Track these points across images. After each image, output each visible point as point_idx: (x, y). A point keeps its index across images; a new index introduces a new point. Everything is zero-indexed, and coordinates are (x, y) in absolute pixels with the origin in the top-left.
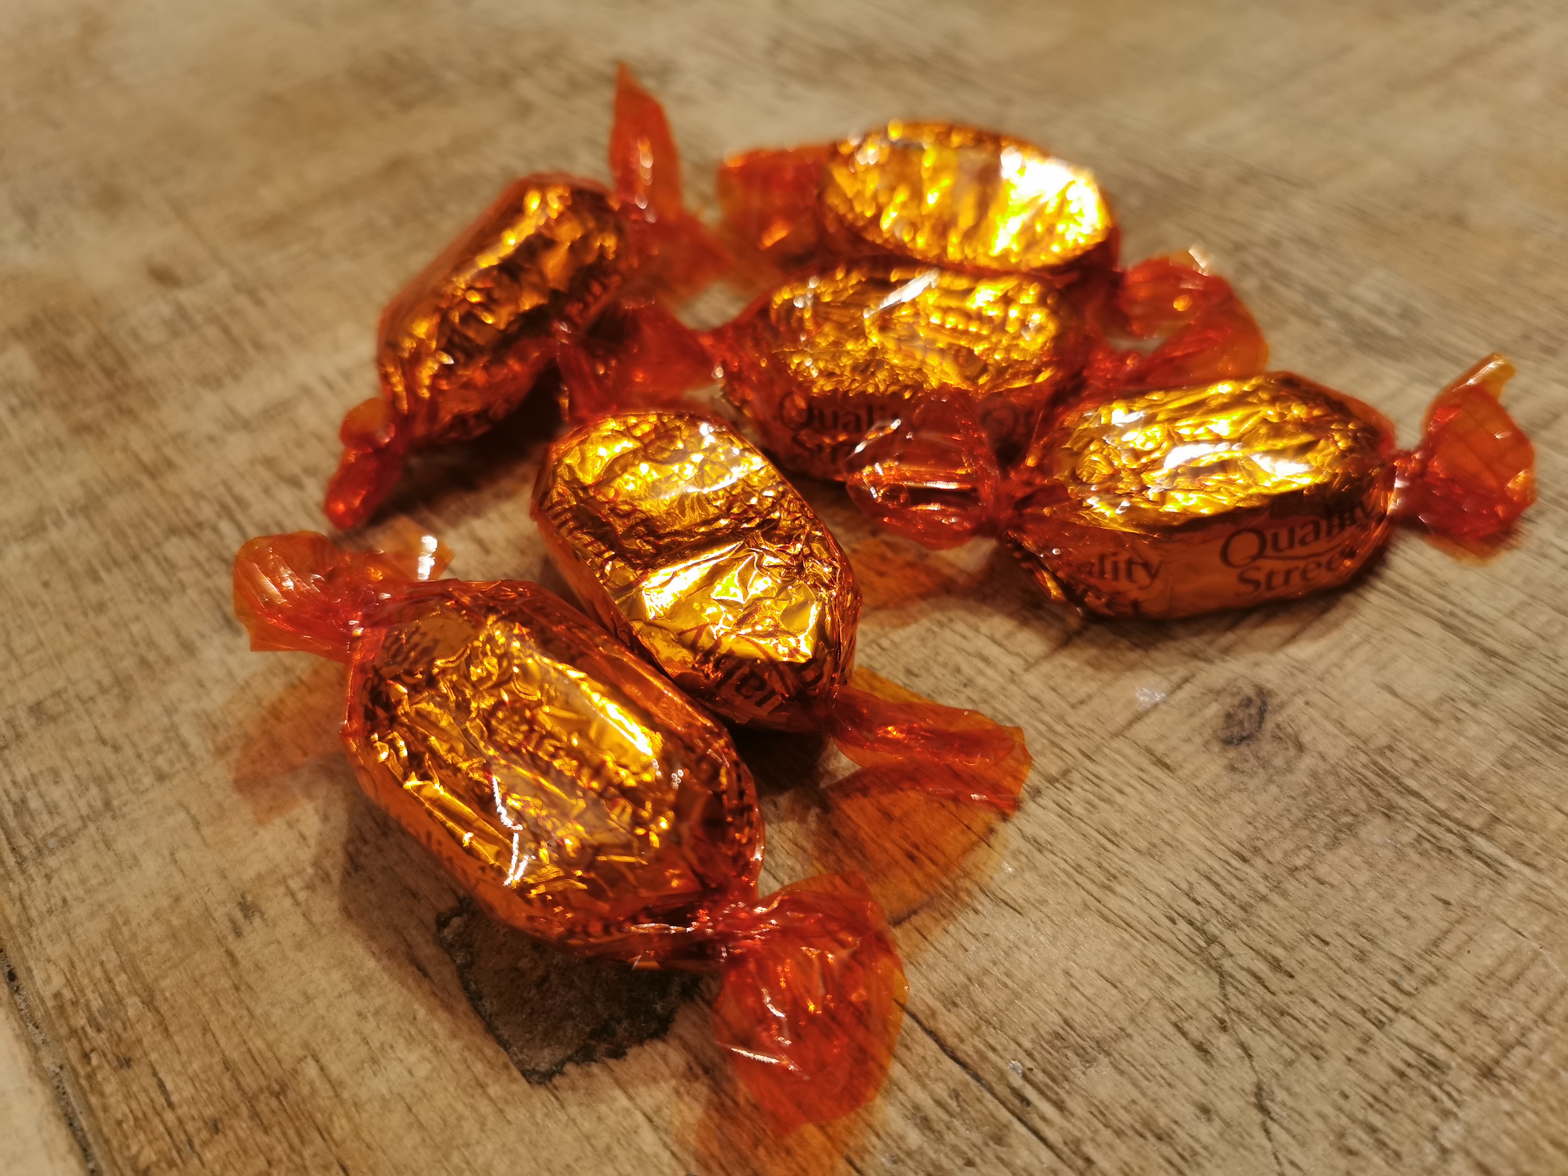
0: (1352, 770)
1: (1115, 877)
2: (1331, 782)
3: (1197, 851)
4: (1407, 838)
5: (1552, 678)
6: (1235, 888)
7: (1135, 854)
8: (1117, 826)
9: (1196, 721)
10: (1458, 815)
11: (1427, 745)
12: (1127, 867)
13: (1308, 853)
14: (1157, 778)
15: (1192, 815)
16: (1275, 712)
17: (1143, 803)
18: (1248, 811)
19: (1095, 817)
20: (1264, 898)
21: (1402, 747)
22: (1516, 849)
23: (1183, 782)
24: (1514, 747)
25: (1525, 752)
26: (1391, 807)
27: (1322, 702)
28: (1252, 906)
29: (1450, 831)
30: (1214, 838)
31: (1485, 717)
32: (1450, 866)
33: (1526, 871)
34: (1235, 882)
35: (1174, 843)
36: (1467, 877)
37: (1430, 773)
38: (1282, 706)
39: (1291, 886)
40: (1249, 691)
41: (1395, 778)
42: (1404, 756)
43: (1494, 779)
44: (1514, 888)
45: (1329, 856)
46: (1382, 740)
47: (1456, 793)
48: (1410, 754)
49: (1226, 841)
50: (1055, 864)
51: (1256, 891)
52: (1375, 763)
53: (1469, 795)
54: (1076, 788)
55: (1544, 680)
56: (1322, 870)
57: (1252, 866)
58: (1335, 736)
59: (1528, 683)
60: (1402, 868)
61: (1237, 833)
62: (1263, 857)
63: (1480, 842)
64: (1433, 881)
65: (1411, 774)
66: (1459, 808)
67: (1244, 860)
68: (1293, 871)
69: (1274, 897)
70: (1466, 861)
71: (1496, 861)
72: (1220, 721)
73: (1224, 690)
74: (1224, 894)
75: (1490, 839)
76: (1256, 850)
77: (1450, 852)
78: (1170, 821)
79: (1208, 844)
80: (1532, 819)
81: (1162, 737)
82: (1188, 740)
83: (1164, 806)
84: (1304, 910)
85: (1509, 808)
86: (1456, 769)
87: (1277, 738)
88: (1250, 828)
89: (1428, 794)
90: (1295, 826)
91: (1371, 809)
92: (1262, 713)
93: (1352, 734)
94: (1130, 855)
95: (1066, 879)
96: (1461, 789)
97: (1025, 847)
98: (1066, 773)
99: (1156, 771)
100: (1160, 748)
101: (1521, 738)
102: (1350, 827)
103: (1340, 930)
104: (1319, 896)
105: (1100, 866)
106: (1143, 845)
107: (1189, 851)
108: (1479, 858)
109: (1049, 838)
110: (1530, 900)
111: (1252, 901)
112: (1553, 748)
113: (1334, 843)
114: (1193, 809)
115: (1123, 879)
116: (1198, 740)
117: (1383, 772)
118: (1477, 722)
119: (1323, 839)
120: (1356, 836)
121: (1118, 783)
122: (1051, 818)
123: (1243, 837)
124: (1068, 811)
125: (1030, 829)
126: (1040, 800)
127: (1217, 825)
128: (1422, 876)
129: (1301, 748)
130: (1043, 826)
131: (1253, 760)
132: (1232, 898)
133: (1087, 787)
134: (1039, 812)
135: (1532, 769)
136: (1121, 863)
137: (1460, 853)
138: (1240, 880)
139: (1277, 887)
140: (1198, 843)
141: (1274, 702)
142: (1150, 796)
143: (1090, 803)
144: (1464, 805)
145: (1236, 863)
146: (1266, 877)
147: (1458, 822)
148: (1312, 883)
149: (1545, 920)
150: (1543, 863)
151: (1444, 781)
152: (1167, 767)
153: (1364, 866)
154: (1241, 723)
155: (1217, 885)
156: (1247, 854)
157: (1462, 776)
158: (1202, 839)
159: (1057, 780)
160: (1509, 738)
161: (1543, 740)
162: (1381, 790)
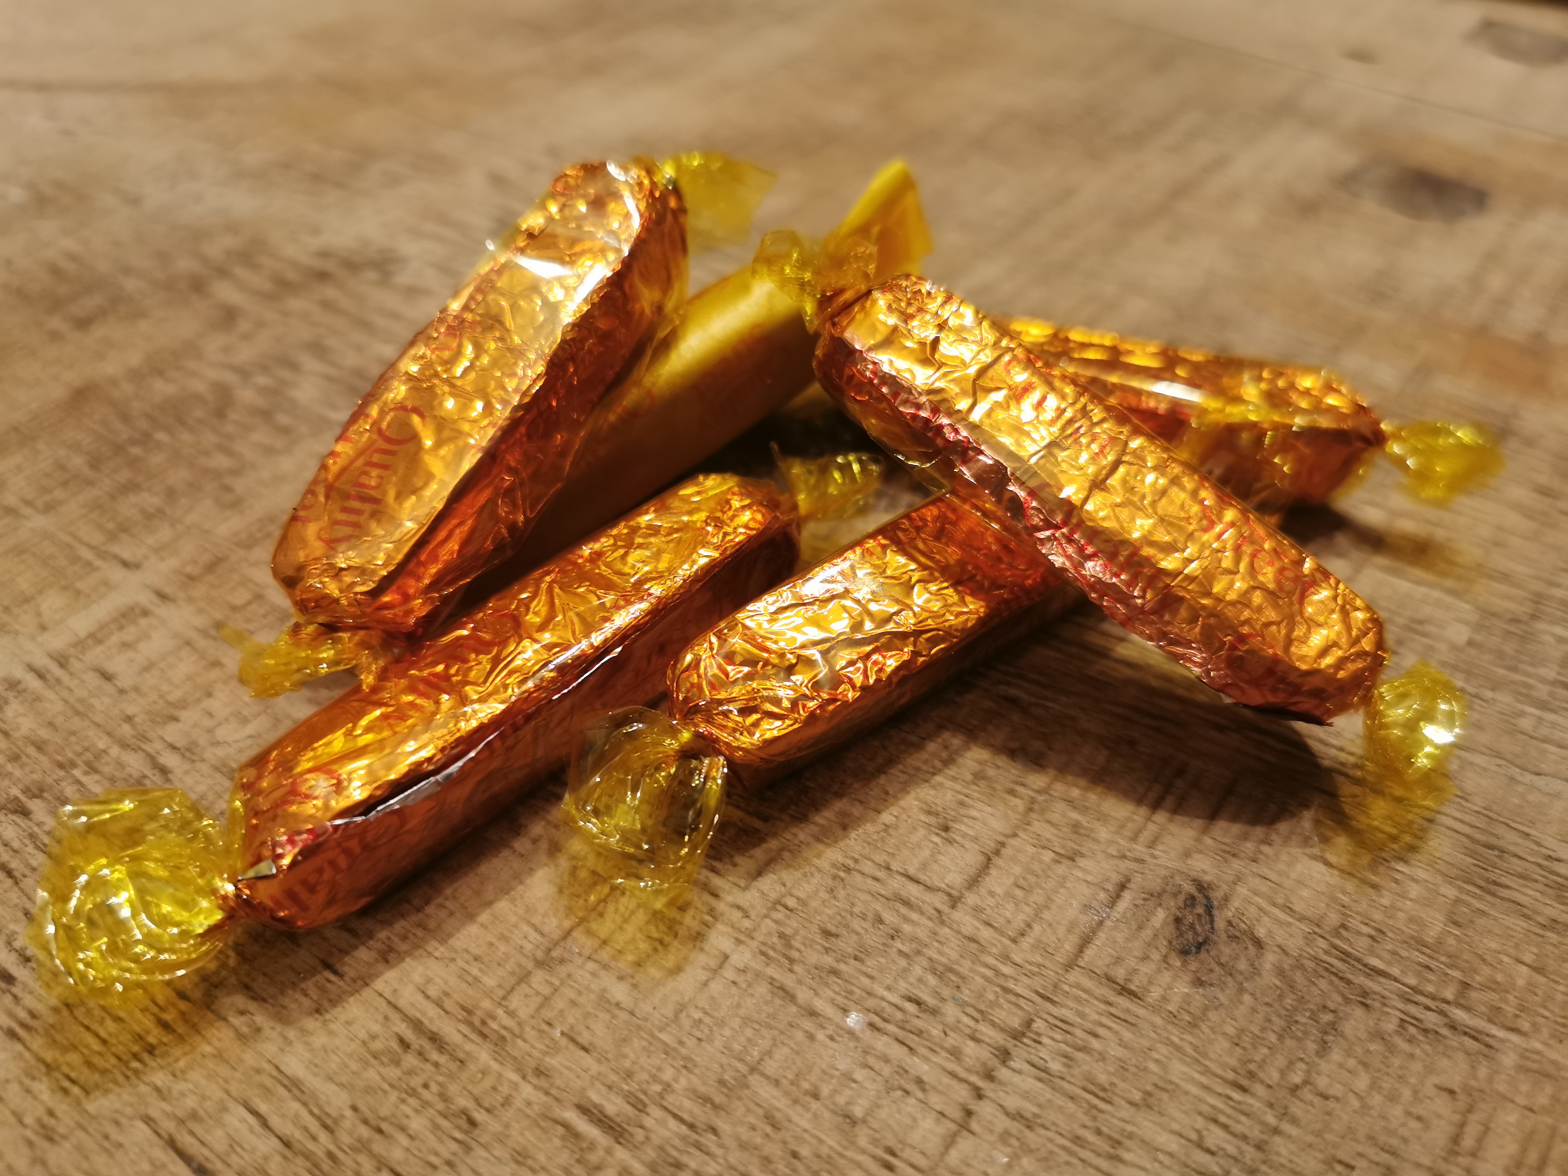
0: (1315, 959)
1: (1119, 1143)
2: (1299, 978)
3: (1194, 1090)
4: (1390, 1026)
5: (1467, 818)
6: (1243, 1125)
7: (1132, 1110)
8: (1103, 1078)
9: (1147, 934)
10: (1431, 989)
11: (1378, 916)
12: (1129, 1128)
13: (1303, 1066)
14: (1128, 1011)
15: (1178, 1048)
16: (1221, 908)
17: (1122, 1043)
18: (1231, 1030)
19: (1076, 1071)
20: (1276, 1131)
21: (1354, 923)
22: (1494, 1014)
23: (1156, 1009)
24: (1458, 901)
25: (1468, 905)
26: (1365, 994)
27: (1264, 887)
28: (1266, 1142)
29: (1428, 1008)
30: (1207, 1071)
31: (1421, 874)
32: (1441, 1048)
33: (1514, 1038)
34: (1243, 1119)
35: (1169, 1087)
36: (1460, 1056)
37: (1389, 947)
38: (1226, 899)
39: (1297, 1108)
40: (1189, 888)
41: (1359, 960)
42: (1359, 933)
43: (1451, 941)
44: (1509, 1060)
45: (1324, 1066)
46: (1334, 918)
47: (1420, 964)
48: (1365, 930)
49: (1219, 1072)
50: (1051, 1140)
51: (1263, 1123)
52: (1335, 947)
53: (1433, 964)
54: (1045, 1040)
55: (1461, 821)
56: (1322, 1082)
57: (1253, 1095)
58: (1289, 924)
59: (1448, 828)
60: (1396, 1061)
61: (1228, 1059)
62: (1262, 1082)
63: (1459, 1014)
64: (1430, 1069)
65: (1372, 952)
66: (1429, 981)
67: (1244, 1090)
68: (1294, 1090)
69: (1286, 1127)
70: (1454, 1040)
71: (1480, 1032)
72: (1170, 930)
73: (1164, 891)
74: (1235, 1135)
75: (1468, 1009)
76: (1251, 1075)
77: (1437, 1032)
78: (1157, 1061)
79: (1203, 1080)
80: (1500, 978)
81: (1118, 960)
82: (1145, 958)
83: (1146, 1043)
84: (1318, 1134)
85: (1476, 971)
86: (1413, 938)
87: (1233, 938)
88: (1238, 1050)
89: (1395, 971)
90: (1281, 1038)
91: (1347, 1001)
92: (1209, 909)
93: (1302, 918)
94: (1126, 1112)
95: (1067, 1158)
96: (1423, 959)
97: (1015, 1127)
98: (1029, 1023)
99: (1123, 1002)
100: (1120, 973)
101: (1460, 888)
102: (1333, 1025)
103: (1360, 1148)
104: (1328, 1114)
105: (1099, 1132)
106: (1137, 1096)
107: (1187, 1093)
108: (1465, 1033)
109: (1036, 1110)
110: (1528, 1070)
111: (1265, 1137)
112: (1494, 895)
113: (1324, 1048)
114: (1176, 1040)
115: (1128, 1143)
116: (1156, 956)
117: (1345, 957)
118: (1416, 881)
119: (1311, 1046)
120: (1343, 1036)
121: (1089, 1026)
122: (1030, 1084)
123: (1233, 1062)
124: (1046, 1071)
125: (1012, 1102)
126: (1012, 1064)
127: (1205, 1055)
128: (1417, 1067)
129: (1259, 944)
130: (1026, 1095)
131: (1217, 968)
132: (1244, 1138)
133: (1058, 1037)
134: (1016, 1079)
135: (1481, 921)
136: (1122, 1124)
137: (1444, 1031)
138: (1246, 1114)
139: (1285, 1114)
140: (1192, 1080)
141: (1217, 896)
142: (1127, 1035)
143: (1066, 1057)
144: (1431, 976)
145: (1237, 1096)
146: (1271, 1105)
147: (1433, 998)
148: (1317, 1100)
149: (1549, 1089)
150: (1526, 1026)
151: (1405, 954)
152: (1132, 994)
153: (1360, 1067)
154: (1192, 927)
155: (1225, 1127)
156: (1245, 1082)
157: (1420, 943)
158: (1197, 1076)
159: (1023, 1034)
160: (1451, 892)
161: (1480, 887)
162: (1350, 976)
